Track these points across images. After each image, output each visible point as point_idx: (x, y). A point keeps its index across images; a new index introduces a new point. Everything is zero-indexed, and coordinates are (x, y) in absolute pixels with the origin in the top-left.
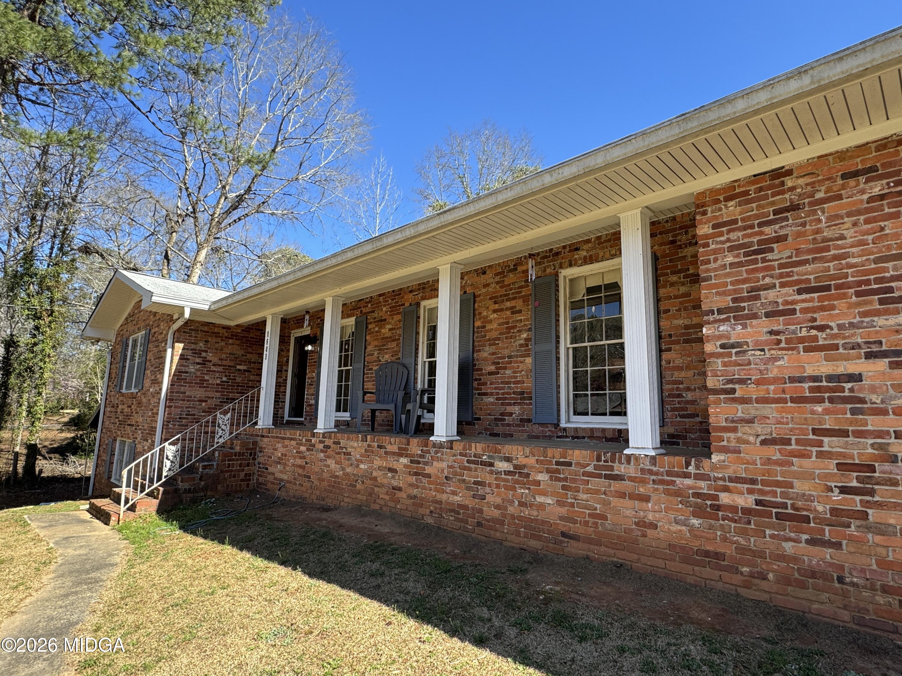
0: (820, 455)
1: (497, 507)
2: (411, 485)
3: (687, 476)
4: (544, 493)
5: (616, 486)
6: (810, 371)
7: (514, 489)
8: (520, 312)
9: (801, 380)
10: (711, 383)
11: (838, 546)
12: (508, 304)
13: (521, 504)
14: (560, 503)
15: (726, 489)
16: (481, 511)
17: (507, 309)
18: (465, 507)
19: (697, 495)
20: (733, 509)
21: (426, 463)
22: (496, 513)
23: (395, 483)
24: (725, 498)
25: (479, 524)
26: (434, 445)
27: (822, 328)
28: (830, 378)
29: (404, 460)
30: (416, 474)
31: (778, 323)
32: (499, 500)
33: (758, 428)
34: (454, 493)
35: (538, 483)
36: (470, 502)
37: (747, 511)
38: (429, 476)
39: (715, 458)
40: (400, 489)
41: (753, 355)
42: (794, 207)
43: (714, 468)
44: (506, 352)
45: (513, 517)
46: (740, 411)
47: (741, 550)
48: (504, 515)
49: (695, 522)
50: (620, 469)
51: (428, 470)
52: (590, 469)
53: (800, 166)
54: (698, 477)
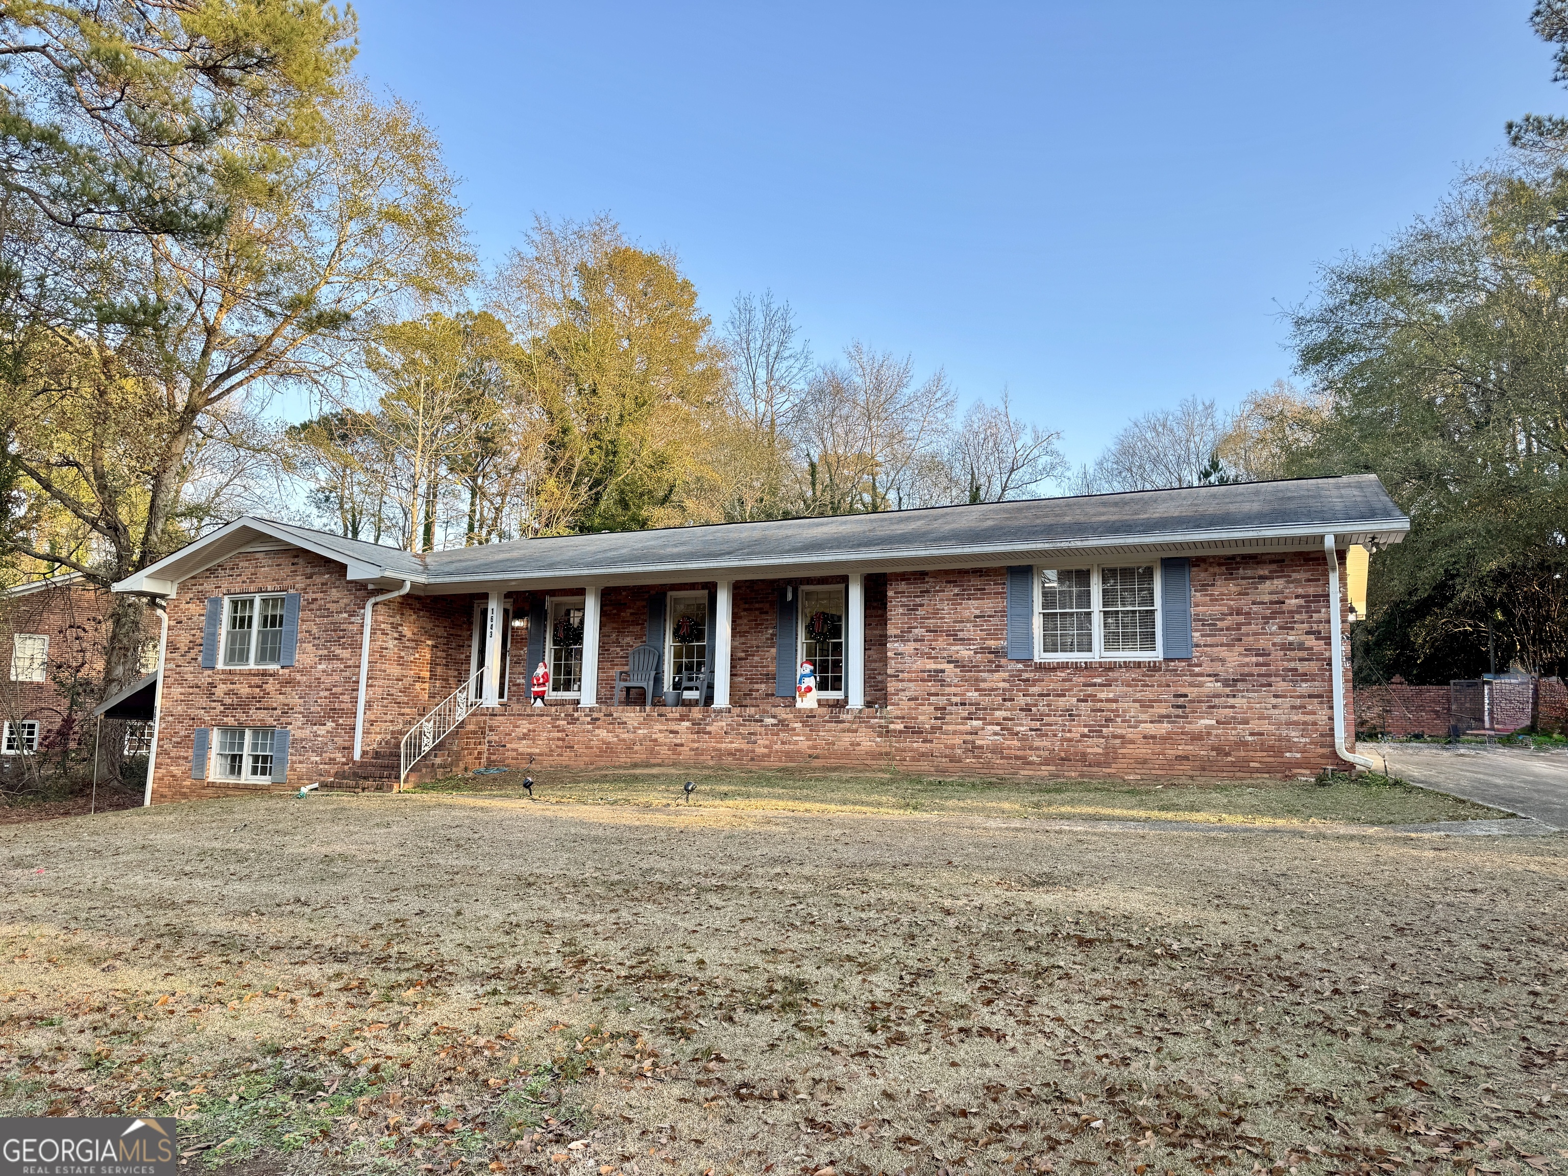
0: (929, 704)
1: (766, 747)
2: (693, 741)
3: (876, 718)
4: (798, 735)
5: (841, 726)
6: (928, 667)
7: (778, 735)
8: (767, 613)
9: (924, 671)
10: (889, 671)
11: (931, 742)
12: (757, 606)
13: (783, 743)
14: (808, 740)
15: (893, 722)
16: (753, 751)
17: (756, 609)
18: (741, 750)
19: (880, 727)
20: (895, 731)
21: (707, 724)
22: (766, 751)
23: (678, 741)
24: (892, 726)
25: (752, 759)
26: (715, 711)
27: (933, 649)
28: (935, 671)
29: (687, 724)
30: (698, 733)
31: (918, 645)
32: (767, 742)
33: (907, 693)
34: (732, 742)
35: (794, 729)
36: (745, 746)
37: (900, 732)
38: (710, 733)
39: (889, 708)
40: (682, 745)
41: (907, 658)
42: (928, 592)
43: (888, 713)
44: (754, 643)
45: (777, 752)
46: (900, 685)
47: (897, 749)
48: (771, 752)
49: (878, 739)
50: (843, 717)
51: (708, 728)
52: (827, 718)
53: (932, 572)
54: (881, 718)
